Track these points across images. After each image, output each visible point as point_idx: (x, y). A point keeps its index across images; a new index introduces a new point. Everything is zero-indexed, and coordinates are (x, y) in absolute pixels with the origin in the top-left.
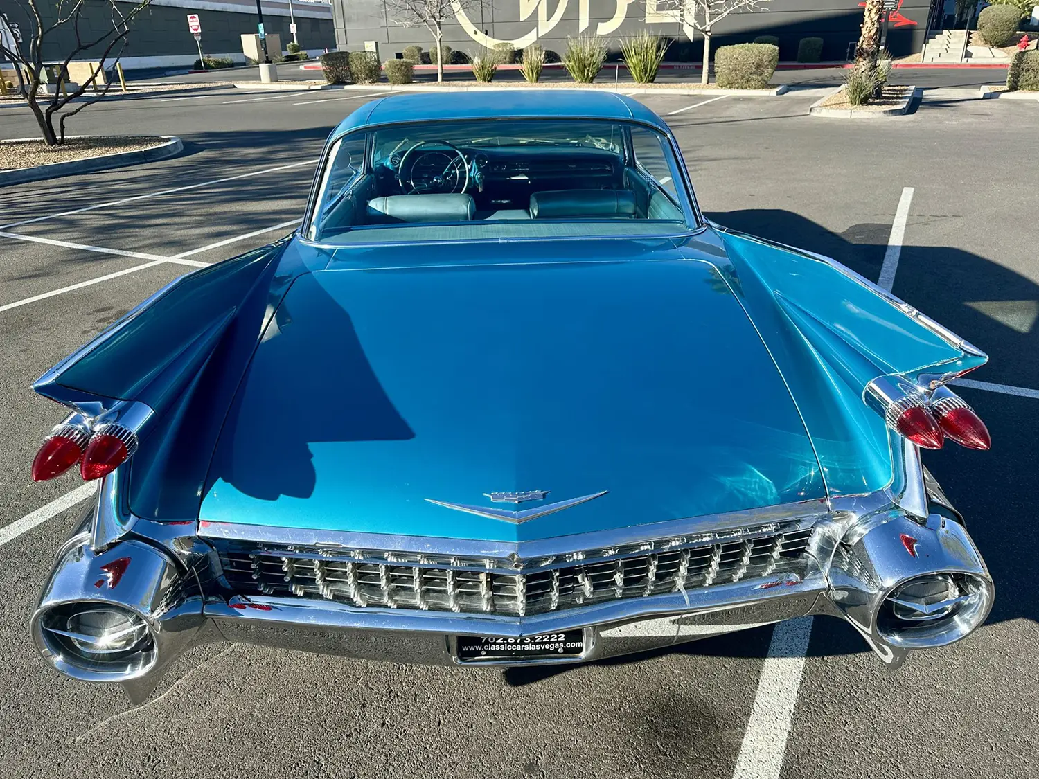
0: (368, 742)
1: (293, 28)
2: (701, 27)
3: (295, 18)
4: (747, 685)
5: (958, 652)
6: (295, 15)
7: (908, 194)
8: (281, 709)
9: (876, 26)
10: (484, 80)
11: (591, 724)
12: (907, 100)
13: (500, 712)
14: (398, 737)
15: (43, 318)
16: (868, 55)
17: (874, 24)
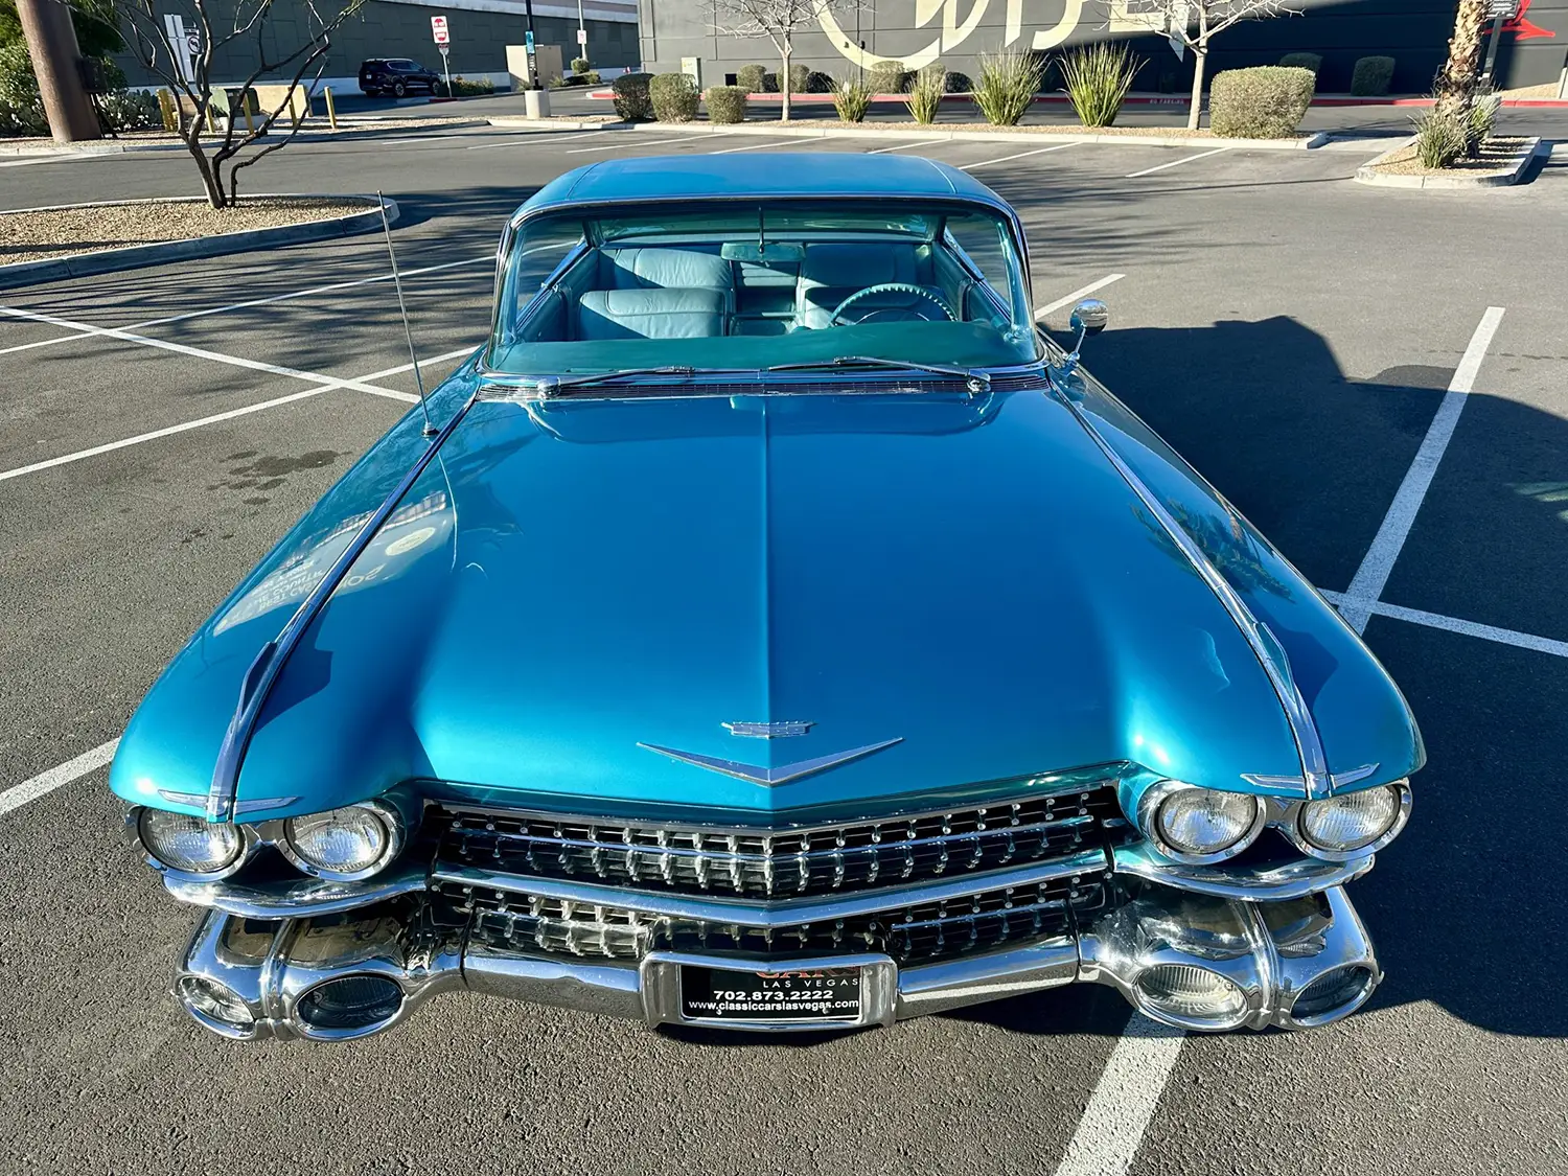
0: (480, 1140)
1: (582, 37)
2: (1192, 40)
3: (585, 20)
4: (1065, 1112)
5: (1420, 1092)
6: (586, 17)
7: (1493, 317)
8: (367, 1077)
9: (1474, 41)
10: (851, 119)
11: (812, 1149)
12: (1522, 160)
13: (680, 1115)
14: (523, 1138)
15: (159, 464)
16: (1459, 88)
17: (1471, 39)
